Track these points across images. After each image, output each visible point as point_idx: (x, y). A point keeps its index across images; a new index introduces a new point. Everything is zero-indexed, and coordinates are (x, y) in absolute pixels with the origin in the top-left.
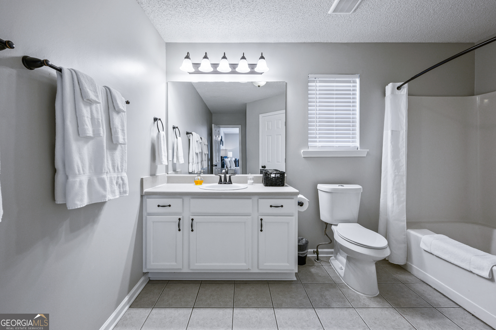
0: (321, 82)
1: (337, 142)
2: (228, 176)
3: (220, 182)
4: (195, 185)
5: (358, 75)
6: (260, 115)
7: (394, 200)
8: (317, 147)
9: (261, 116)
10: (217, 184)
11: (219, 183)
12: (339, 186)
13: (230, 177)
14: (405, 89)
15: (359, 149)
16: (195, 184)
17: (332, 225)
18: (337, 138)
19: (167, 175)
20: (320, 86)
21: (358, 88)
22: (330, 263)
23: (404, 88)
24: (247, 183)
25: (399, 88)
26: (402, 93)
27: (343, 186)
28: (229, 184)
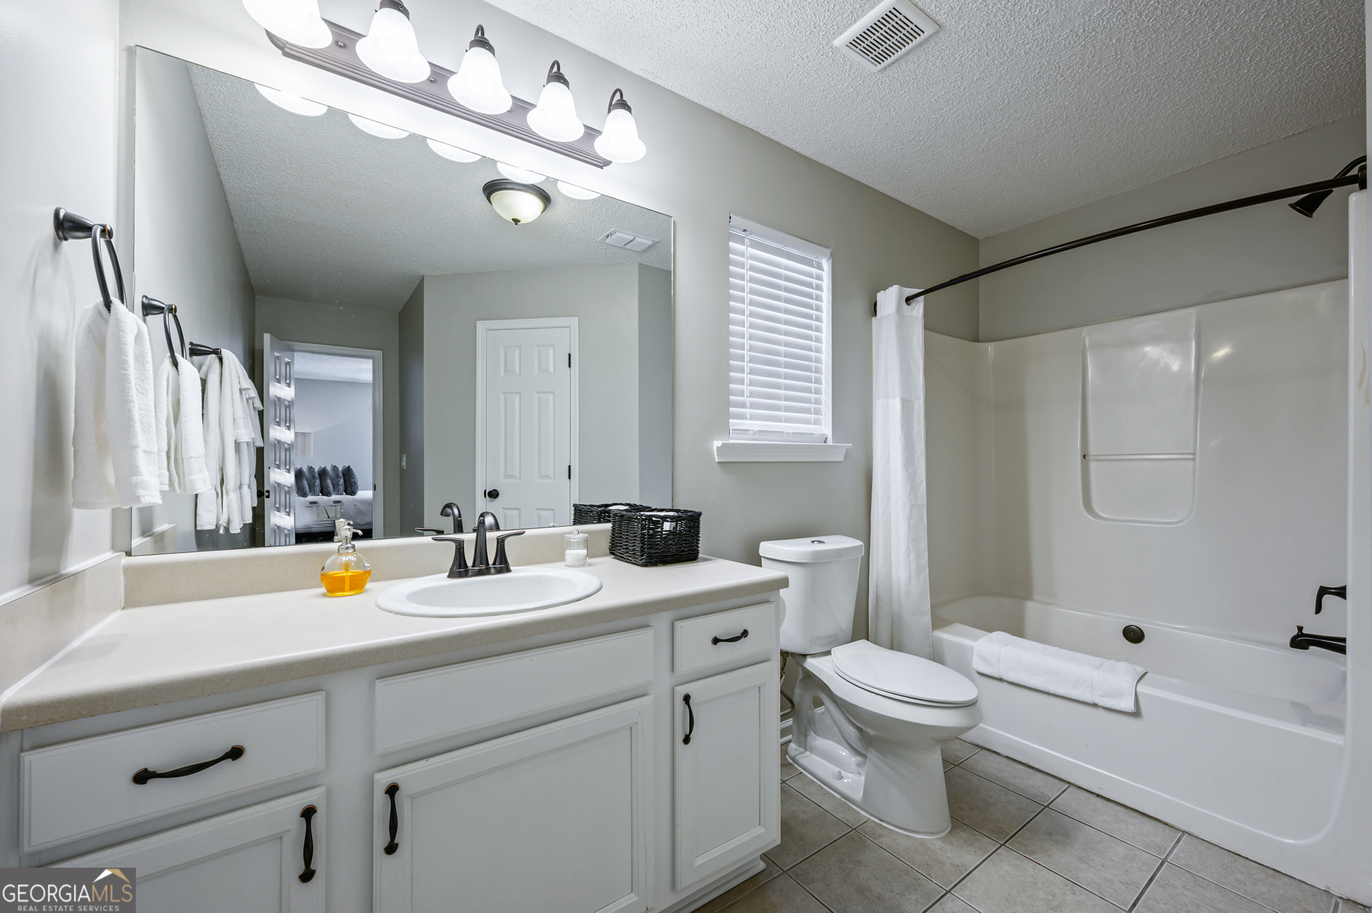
0: (754, 245)
1: (787, 420)
2: (491, 539)
3: (460, 569)
4: (324, 595)
5: (828, 252)
6: (478, 323)
7: (912, 565)
8: (751, 432)
9: (481, 326)
10: (442, 579)
11: (452, 575)
12: (813, 542)
13: (501, 542)
14: (920, 305)
15: (830, 442)
16: (323, 590)
17: (808, 656)
18: (788, 409)
19: (126, 560)
20: (752, 258)
21: (826, 283)
22: (796, 765)
23: (917, 302)
24: (561, 558)
25: (909, 300)
26: (914, 313)
27: (823, 542)
28: (499, 571)
